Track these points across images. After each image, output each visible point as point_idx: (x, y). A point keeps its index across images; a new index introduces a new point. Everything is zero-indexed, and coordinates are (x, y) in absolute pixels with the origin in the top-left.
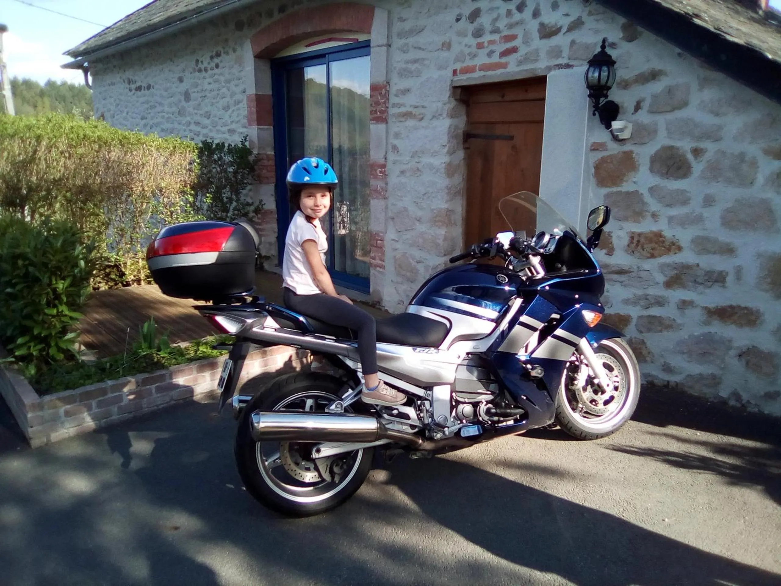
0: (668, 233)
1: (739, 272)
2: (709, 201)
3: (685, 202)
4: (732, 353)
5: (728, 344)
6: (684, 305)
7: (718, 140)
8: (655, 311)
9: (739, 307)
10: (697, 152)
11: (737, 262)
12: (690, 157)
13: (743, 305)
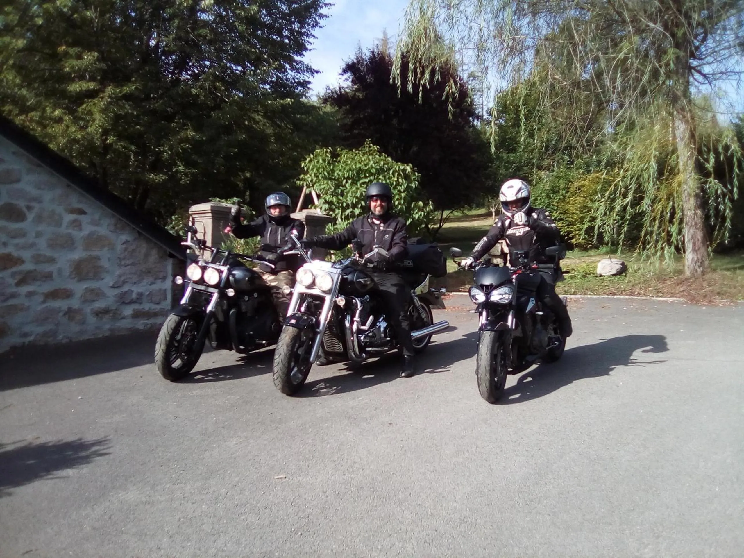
0: (15, 254)
1: (60, 271)
2: (39, 235)
3: (24, 235)
4: (61, 314)
5: (59, 310)
6: (30, 295)
7: (40, 202)
8: (11, 302)
9: (60, 289)
10: (29, 208)
11: (58, 266)
12: (25, 210)
13: (62, 288)
